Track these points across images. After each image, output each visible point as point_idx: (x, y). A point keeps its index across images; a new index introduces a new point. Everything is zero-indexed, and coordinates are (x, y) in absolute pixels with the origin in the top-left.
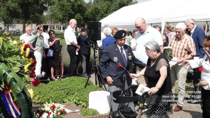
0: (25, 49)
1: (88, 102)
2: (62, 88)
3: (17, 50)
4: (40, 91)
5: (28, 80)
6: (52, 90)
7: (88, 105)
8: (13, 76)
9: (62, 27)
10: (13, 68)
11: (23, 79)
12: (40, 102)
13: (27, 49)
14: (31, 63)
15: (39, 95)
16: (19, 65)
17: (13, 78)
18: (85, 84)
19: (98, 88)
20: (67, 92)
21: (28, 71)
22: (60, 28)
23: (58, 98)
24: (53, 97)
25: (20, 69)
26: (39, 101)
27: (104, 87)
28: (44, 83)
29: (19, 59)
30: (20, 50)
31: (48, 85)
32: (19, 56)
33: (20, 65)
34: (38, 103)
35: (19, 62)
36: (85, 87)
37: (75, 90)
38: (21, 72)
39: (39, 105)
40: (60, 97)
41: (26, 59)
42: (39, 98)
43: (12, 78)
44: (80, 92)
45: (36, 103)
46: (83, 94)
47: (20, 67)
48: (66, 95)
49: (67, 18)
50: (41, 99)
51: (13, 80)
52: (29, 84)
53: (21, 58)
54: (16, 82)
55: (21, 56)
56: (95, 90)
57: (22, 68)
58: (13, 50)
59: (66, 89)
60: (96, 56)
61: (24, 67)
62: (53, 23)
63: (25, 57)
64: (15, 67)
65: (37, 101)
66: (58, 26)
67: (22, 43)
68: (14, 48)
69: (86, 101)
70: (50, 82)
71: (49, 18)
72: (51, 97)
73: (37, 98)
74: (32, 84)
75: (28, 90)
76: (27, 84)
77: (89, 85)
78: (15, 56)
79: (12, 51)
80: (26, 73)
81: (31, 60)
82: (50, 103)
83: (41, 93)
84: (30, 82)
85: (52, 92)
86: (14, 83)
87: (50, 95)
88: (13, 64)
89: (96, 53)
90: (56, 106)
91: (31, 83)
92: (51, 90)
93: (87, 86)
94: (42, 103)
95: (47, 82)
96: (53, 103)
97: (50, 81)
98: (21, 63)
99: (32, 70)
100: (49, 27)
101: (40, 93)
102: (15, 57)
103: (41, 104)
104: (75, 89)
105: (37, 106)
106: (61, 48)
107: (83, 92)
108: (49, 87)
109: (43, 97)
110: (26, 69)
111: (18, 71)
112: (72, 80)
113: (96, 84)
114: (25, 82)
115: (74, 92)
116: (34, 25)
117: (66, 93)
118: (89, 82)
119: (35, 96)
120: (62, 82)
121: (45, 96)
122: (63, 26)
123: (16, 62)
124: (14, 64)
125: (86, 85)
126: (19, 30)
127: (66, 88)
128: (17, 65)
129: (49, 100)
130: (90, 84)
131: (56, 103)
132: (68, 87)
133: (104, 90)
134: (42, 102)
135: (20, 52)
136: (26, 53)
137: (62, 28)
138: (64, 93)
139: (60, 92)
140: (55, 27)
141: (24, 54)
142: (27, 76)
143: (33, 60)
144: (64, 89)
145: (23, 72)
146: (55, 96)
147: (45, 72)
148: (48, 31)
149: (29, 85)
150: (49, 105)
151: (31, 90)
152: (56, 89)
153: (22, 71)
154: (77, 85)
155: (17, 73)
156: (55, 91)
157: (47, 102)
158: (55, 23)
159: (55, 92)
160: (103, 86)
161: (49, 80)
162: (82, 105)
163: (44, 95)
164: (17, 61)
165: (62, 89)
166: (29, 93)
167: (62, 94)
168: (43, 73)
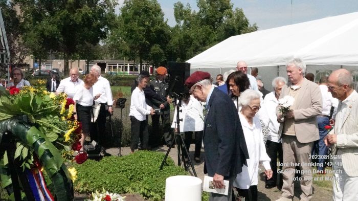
0: (67, 107)
1: (164, 194)
2: (122, 169)
3: (55, 107)
4: (88, 172)
5: (69, 154)
6: (107, 172)
7: (164, 199)
8: (47, 146)
9: (128, 66)
10: (48, 135)
11: (62, 152)
12: (87, 190)
13: (70, 106)
14: (75, 128)
15: (85, 179)
16: (57, 130)
17: (48, 150)
18: (160, 164)
19: (182, 171)
20: (131, 175)
21: (69, 140)
22: (126, 67)
23: (116, 185)
25: (58, 136)
26: (85, 189)
27: (191, 170)
28: (94, 160)
29: (58, 121)
30: (59, 107)
31: (101, 162)
32: (57, 117)
33: (59, 131)
34: (82, 192)
35: (58, 125)
36: (161, 168)
37: (143, 173)
38: (59, 142)
39: (84, 195)
40: (120, 183)
41: (68, 121)
42: (85, 184)
43: (46, 150)
44: (152, 176)
45: (80, 192)
46: (156, 180)
47: (58, 134)
48: (129, 180)
49: (137, 52)
50: (87, 186)
51: (47, 152)
52: (70, 159)
53: (61, 120)
54: (51, 156)
55: (60, 116)
56: (177, 174)
57: (61, 135)
58: (50, 107)
59: (129, 171)
60: (180, 118)
61: (64, 134)
62: (114, 60)
63: (66, 117)
64: (50, 133)
65: (82, 189)
66: (123, 64)
67: (63, 98)
68: (51, 105)
69: (161, 192)
70: (104, 159)
71: (108, 51)
72: (105, 183)
73: (81, 183)
74: (75, 161)
75: (69, 170)
76: (67, 160)
77: (168, 165)
78: (51, 116)
79: (48, 109)
80: (67, 144)
81: (75, 123)
82: (103, 192)
83: (89, 176)
84: (73, 156)
85: (106, 175)
86: (48, 158)
87: (103, 179)
88: (47, 128)
89: (180, 112)
90: (111, 197)
91: (74, 158)
92: (105, 170)
93: (164, 167)
94: (89, 192)
95: (98, 159)
96: (107, 193)
97: (104, 156)
98: (60, 128)
99: (76, 139)
100: (107, 65)
102: (51, 118)
103: (87, 194)
104: (143, 171)
105: (81, 196)
106: (124, 103)
107: (157, 177)
108: (102, 167)
109: (92, 182)
110: (68, 138)
111: (54, 140)
112: (140, 157)
113: (179, 164)
114: (64, 157)
115: (142, 177)
116: (83, 63)
117: (129, 177)
118: (167, 160)
119: (79, 180)
120: (123, 159)
121: (94, 180)
122: (130, 65)
123: (52, 125)
124: (50, 129)
125: (163, 164)
126: (57, 70)
127: (129, 169)
128: (54, 130)
129: (101, 187)
130: (170, 164)
131: (112, 192)
132: (133, 168)
133: (192, 175)
134: (90, 190)
135: (59, 110)
136: (68, 112)
137: (128, 69)
138: (125, 176)
139: (119, 175)
140: (118, 65)
141: (66, 113)
142: (68, 148)
143: (78, 124)
144: (126, 171)
145: (62, 142)
146: (110, 182)
147: (96, 141)
148: (106, 72)
149: (70, 161)
150: (101, 195)
151: (74, 169)
152: (113, 169)
153: (61, 139)
154: (147, 164)
155: (54, 143)
156: (111, 173)
157: (98, 191)
158: (116, 59)
159: (112, 175)
160: (190, 167)
161: (102, 154)
162: (155, 197)
163: (94, 178)
164: (55, 124)
165: (123, 171)
166: (70, 174)
167: (123, 178)
168: (94, 143)
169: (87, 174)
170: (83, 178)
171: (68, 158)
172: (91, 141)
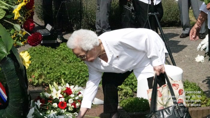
1: (136, 87)
4: (43, 62)
5: (20, 34)
6: (66, 61)
7: (136, 92)
11: (12, 32)
12: (43, 82)
14: (25, 1)
15: (40, 70)
21: (19, 18)
23: (77, 77)
24: (67, 73)
25: (5, 12)
26: (41, 81)
28: (50, 48)
31: (57, 51)
33: (6, 6)
34: (38, 85)
38: (7, 19)
39: (40, 88)
40: (81, 73)
42: (40, 76)
45: (35, 84)
50: (43, 77)
52: (22, 41)
57: (9, 12)
61: (12, 9)
65: (37, 81)
69: (132, 84)
70: (62, 46)
72: (64, 74)
73: (36, 74)
75: (21, 54)
76: (18, 42)
80: (16, 22)
82: (62, 84)
83: (45, 66)
85: (65, 64)
87: (61, 70)
90: (72, 90)
92: (63, 59)
94: (45, 85)
95: (55, 46)
96: (68, 85)
97: (62, 43)
98: (8, 2)
99: (27, 16)
101: (43, 65)
103: (44, 87)
105: (36, 89)
108: (60, 55)
109: (48, 73)
110: (17, 14)
114: (14, 38)
119: (33, 70)
121: (51, 71)
129: (60, 79)
131: (73, 84)
134: (46, 82)
139: (80, 65)
142: (18, 27)
145: (11, 20)
146: (70, 73)
147: (51, 25)
150: (60, 87)
151: (26, 53)
153: (9, 16)
155: (1, 21)
156: (70, 62)
157: (56, 83)
159: (72, 64)
162: (124, 91)
163: (51, 69)
166: (23, 60)
167: (85, 68)
168: (49, 27)
169: (42, 64)
170: (38, 68)
171: (18, 40)
172: (46, 25)
